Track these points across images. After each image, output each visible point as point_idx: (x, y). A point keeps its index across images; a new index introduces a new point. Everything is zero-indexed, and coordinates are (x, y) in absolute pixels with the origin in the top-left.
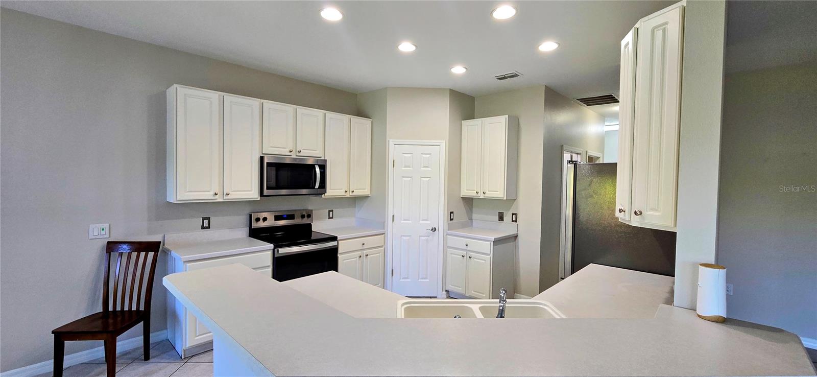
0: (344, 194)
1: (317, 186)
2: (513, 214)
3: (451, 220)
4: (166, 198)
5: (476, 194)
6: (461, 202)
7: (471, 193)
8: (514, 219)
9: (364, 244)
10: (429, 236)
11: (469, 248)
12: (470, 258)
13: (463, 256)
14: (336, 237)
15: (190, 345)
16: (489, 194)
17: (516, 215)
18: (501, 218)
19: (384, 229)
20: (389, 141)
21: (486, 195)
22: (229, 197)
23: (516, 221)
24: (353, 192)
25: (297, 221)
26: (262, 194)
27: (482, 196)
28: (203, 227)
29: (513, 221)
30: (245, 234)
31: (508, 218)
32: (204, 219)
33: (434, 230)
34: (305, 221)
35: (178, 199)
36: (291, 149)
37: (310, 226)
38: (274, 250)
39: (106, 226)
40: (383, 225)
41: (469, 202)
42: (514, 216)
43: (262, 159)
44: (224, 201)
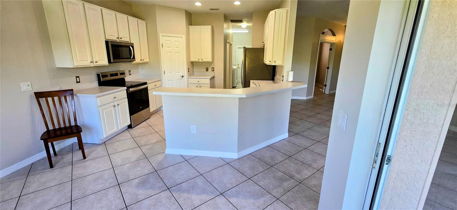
0: (140, 61)
1: (132, 58)
2: (212, 68)
3: (189, 72)
4: (56, 66)
5: (198, 60)
6: (190, 63)
7: (196, 60)
8: (213, 70)
9: (156, 85)
10: (180, 80)
11: (199, 83)
12: (200, 87)
13: (197, 87)
14: (147, 83)
15: (106, 136)
16: (204, 60)
17: (214, 68)
18: (207, 70)
19: (161, 78)
20: (159, 34)
21: (203, 60)
22: (97, 64)
23: (214, 71)
24: (143, 60)
27: (201, 61)
28: (77, 82)
29: (212, 71)
31: (210, 70)
32: (77, 77)
33: (183, 77)
34: (122, 76)
35: (75, 65)
36: (118, 37)
37: (124, 79)
38: (127, 90)
39: (29, 83)
40: (160, 76)
41: (192, 63)
42: (213, 69)
43: (107, 42)
44: (94, 66)
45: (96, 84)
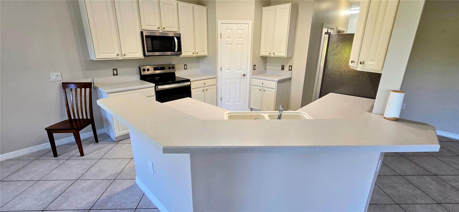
0: (192, 54)
1: (176, 50)
2: (290, 66)
3: (254, 69)
4: (90, 58)
5: (269, 54)
6: (260, 57)
7: (266, 54)
8: (290, 69)
9: (205, 84)
10: (241, 79)
11: (264, 85)
12: (264, 91)
13: (260, 90)
14: (190, 80)
16: (277, 54)
17: (291, 66)
18: (283, 68)
19: (216, 75)
20: (218, 21)
21: (275, 55)
22: (125, 57)
23: (291, 70)
24: (197, 53)
25: (167, 71)
26: (144, 55)
27: (272, 55)
28: (114, 75)
29: (289, 70)
30: (138, 78)
31: (286, 68)
32: (114, 70)
33: (244, 75)
34: (171, 71)
35: (97, 58)
36: (159, 26)
37: (174, 74)
38: (155, 87)
39: (59, 74)
40: (215, 73)
41: (265, 59)
42: (290, 67)
43: (142, 33)
44: (123, 59)
45: (138, 77)
